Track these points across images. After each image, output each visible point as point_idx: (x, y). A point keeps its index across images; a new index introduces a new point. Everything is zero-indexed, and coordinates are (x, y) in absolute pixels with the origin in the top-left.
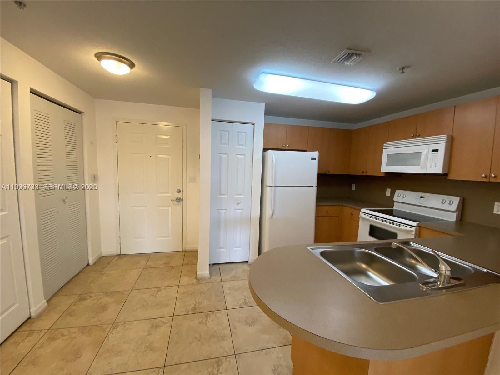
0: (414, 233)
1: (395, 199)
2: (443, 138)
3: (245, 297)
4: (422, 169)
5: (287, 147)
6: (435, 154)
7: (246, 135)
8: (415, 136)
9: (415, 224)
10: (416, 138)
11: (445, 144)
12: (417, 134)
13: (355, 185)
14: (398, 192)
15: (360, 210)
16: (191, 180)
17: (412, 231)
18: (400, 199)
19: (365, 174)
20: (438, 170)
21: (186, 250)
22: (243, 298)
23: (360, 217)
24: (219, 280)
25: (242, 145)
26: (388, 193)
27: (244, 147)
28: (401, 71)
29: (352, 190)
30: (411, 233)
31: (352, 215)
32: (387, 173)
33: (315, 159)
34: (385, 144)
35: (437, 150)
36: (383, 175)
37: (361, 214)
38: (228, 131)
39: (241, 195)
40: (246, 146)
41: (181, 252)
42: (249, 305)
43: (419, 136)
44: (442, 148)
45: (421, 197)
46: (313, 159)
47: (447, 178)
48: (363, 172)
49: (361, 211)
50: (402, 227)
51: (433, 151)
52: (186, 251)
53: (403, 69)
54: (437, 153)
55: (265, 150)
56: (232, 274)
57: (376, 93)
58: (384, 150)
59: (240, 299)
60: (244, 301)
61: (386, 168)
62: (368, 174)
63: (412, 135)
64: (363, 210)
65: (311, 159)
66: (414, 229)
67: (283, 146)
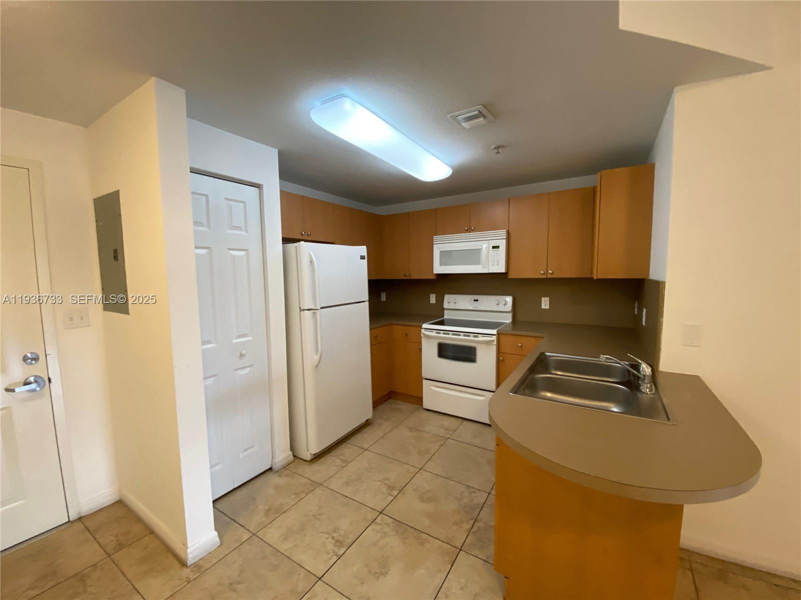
0: (495, 343)
1: (446, 305)
2: (503, 233)
3: (328, 533)
4: (483, 268)
5: (308, 235)
6: (496, 250)
7: (245, 207)
8: (469, 230)
9: (494, 332)
10: (470, 232)
11: (505, 240)
12: (472, 228)
13: (385, 293)
14: (447, 298)
15: (421, 326)
16: (71, 319)
17: (494, 341)
18: (452, 306)
19: (408, 278)
20: (501, 269)
21: (79, 513)
22: (328, 538)
23: (422, 335)
24: (246, 536)
25: (239, 228)
26: (433, 299)
27: (244, 233)
28: (496, 151)
29: (382, 300)
30: (492, 343)
31: (407, 335)
32: (438, 275)
33: (365, 259)
34: (436, 238)
35: (498, 247)
36: (434, 277)
37: (423, 331)
38: (206, 196)
39: (245, 335)
40: (247, 231)
41: (69, 524)
42: (350, 541)
43: (473, 231)
44: (503, 244)
45: (475, 300)
46: (362, 258)
47: (507, 277)
48: (405, 276)
49: (423, 327)
50: (480, 338)
51: (494, 247)
52: (83, 515)
53: (498, 148)
54: (498, 250)
55: (286, 241)
56: (262, 507)
57: (453, 172)
58: (434, 245)
59: (324, 544)
60: (333, 542)
61: (439, 268)
62: (412, 278)
63: (466, 228)
64: (425, 326)
65: (359, 258)
66: (494, 338)
67: (302, 234)
